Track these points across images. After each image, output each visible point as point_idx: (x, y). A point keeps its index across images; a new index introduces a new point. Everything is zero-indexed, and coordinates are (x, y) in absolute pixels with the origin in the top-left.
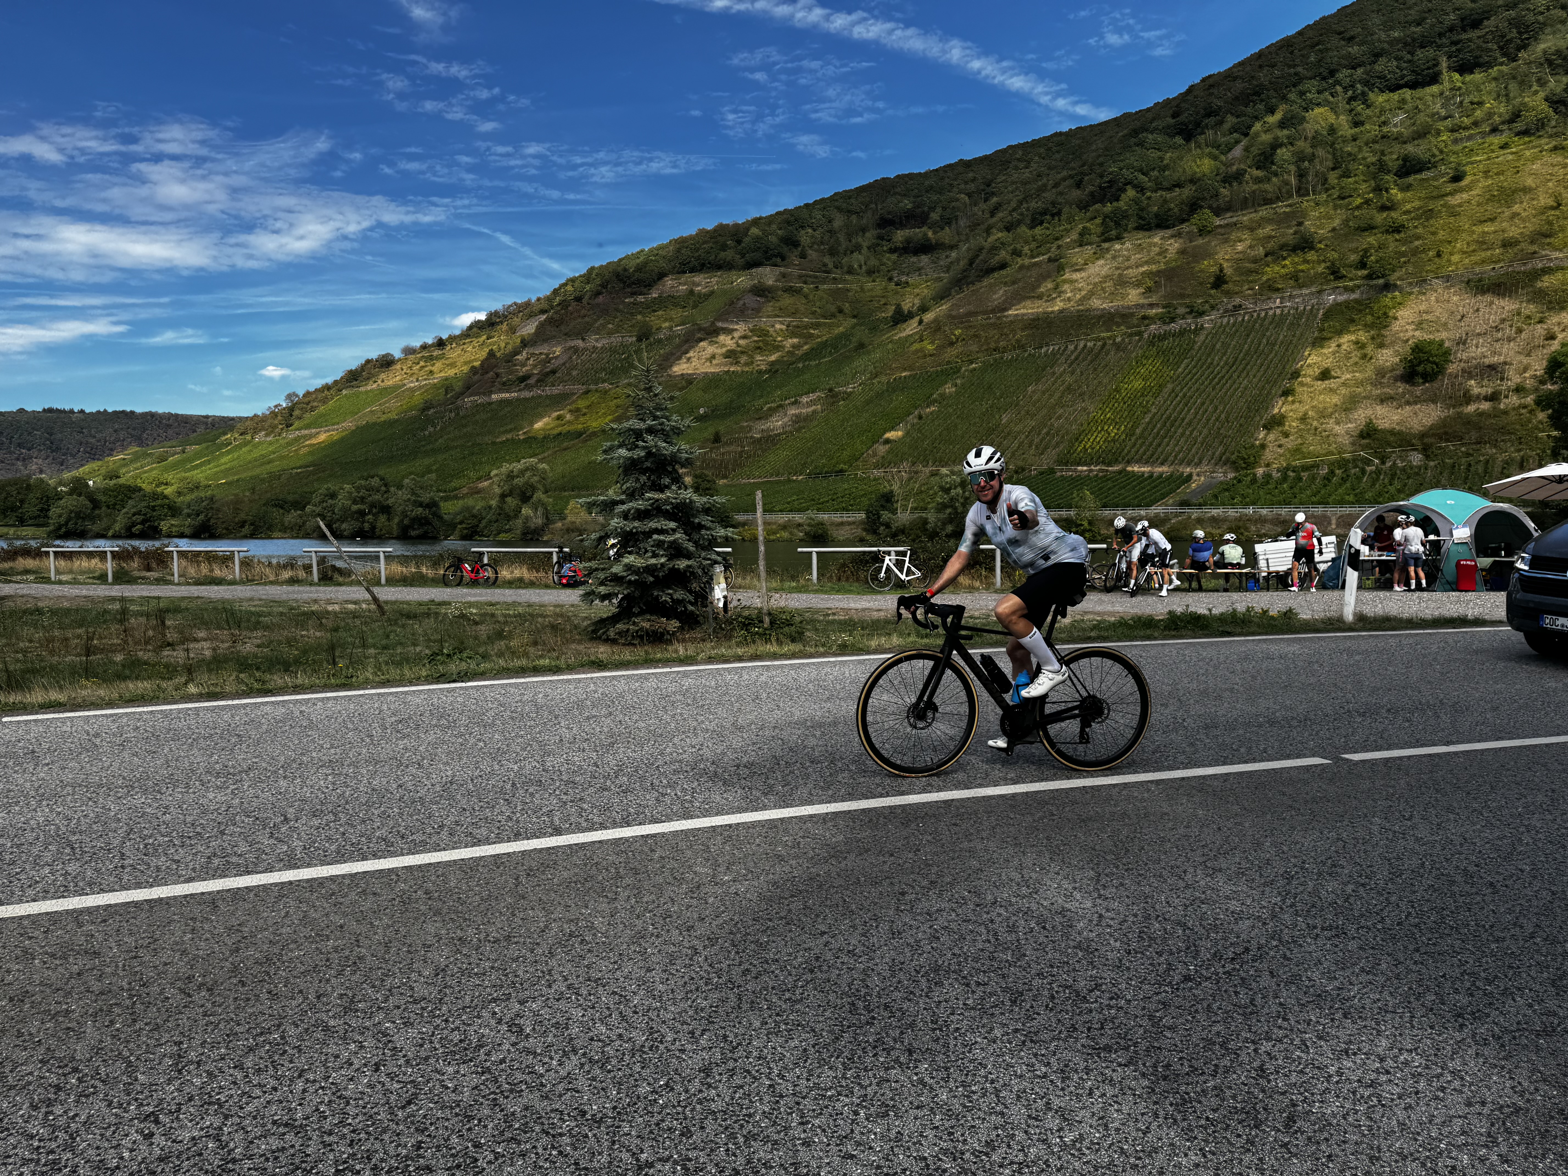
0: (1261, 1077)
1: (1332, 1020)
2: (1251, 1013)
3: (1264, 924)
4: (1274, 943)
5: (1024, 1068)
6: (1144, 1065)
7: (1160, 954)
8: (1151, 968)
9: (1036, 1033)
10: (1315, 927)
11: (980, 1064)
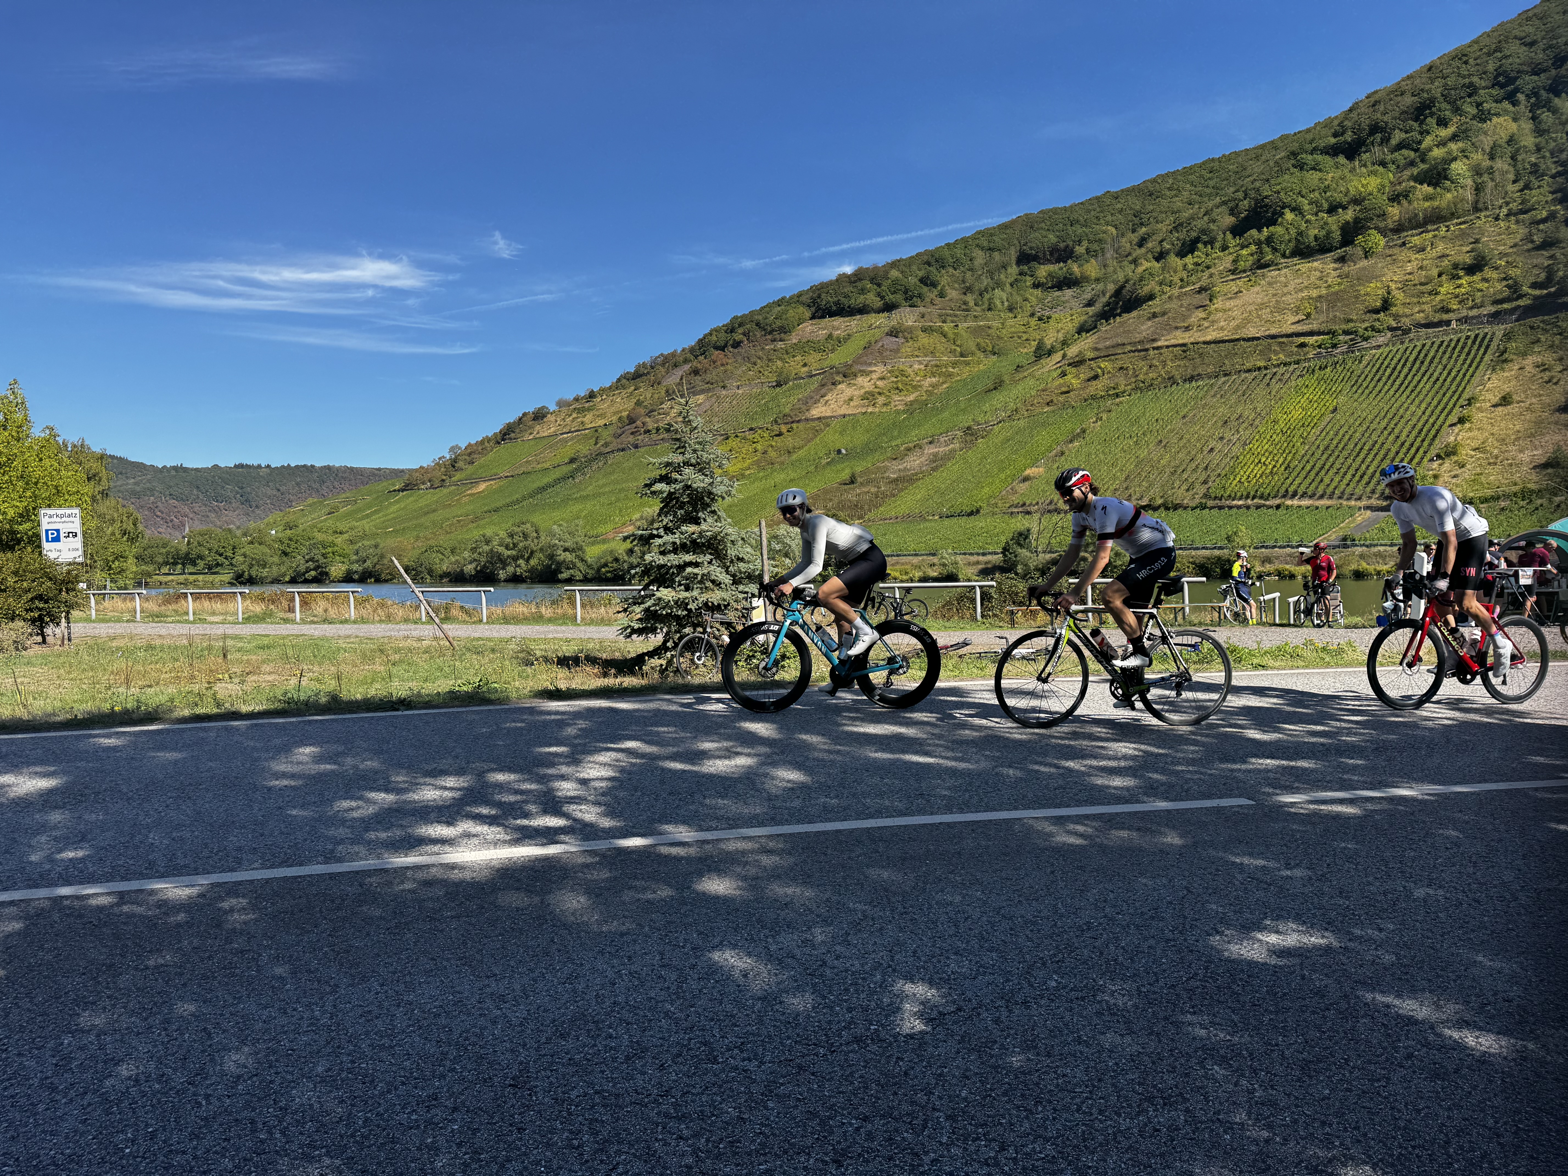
0: (835, 1161)
1: (985, 1098)
2: (895, 1084)
3: (1008, 980)
4: (999, 1003)
5: (566, 1134)
6: (708, 1140)
7: (850, 1010)
8: (825, 1025)
9: (617, 1096)
10: (1064, 988)
11: (519, 1129)
